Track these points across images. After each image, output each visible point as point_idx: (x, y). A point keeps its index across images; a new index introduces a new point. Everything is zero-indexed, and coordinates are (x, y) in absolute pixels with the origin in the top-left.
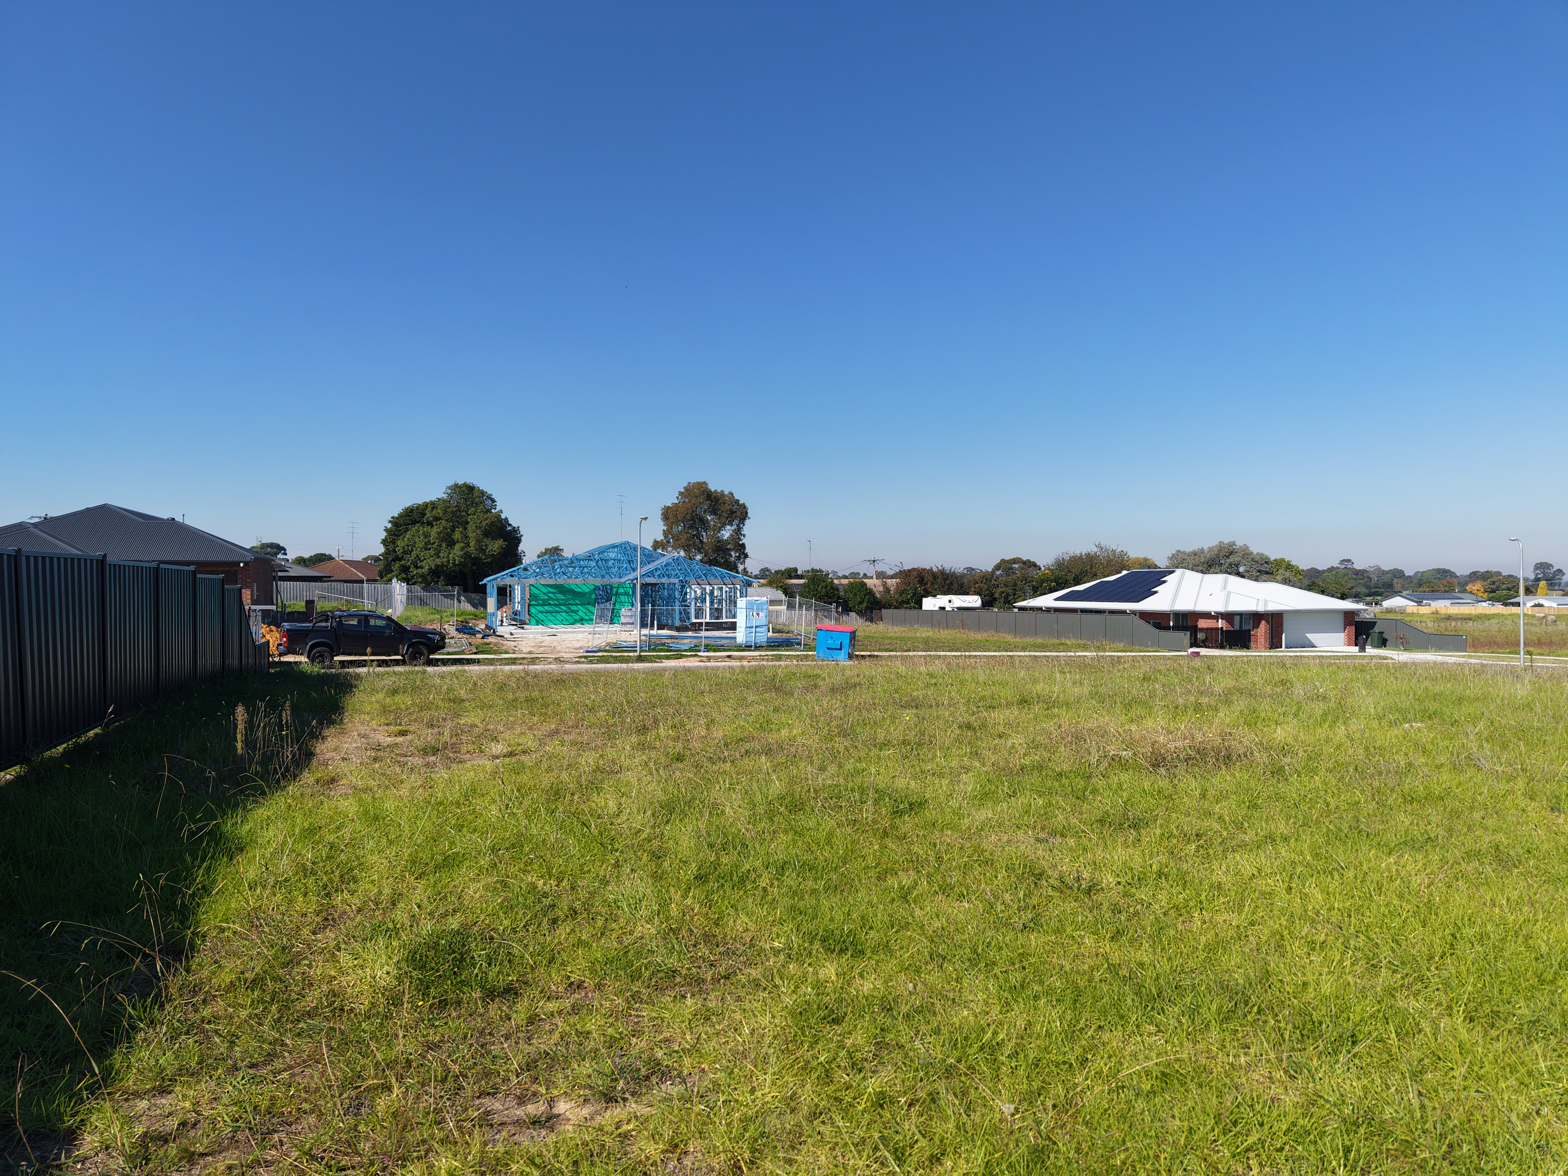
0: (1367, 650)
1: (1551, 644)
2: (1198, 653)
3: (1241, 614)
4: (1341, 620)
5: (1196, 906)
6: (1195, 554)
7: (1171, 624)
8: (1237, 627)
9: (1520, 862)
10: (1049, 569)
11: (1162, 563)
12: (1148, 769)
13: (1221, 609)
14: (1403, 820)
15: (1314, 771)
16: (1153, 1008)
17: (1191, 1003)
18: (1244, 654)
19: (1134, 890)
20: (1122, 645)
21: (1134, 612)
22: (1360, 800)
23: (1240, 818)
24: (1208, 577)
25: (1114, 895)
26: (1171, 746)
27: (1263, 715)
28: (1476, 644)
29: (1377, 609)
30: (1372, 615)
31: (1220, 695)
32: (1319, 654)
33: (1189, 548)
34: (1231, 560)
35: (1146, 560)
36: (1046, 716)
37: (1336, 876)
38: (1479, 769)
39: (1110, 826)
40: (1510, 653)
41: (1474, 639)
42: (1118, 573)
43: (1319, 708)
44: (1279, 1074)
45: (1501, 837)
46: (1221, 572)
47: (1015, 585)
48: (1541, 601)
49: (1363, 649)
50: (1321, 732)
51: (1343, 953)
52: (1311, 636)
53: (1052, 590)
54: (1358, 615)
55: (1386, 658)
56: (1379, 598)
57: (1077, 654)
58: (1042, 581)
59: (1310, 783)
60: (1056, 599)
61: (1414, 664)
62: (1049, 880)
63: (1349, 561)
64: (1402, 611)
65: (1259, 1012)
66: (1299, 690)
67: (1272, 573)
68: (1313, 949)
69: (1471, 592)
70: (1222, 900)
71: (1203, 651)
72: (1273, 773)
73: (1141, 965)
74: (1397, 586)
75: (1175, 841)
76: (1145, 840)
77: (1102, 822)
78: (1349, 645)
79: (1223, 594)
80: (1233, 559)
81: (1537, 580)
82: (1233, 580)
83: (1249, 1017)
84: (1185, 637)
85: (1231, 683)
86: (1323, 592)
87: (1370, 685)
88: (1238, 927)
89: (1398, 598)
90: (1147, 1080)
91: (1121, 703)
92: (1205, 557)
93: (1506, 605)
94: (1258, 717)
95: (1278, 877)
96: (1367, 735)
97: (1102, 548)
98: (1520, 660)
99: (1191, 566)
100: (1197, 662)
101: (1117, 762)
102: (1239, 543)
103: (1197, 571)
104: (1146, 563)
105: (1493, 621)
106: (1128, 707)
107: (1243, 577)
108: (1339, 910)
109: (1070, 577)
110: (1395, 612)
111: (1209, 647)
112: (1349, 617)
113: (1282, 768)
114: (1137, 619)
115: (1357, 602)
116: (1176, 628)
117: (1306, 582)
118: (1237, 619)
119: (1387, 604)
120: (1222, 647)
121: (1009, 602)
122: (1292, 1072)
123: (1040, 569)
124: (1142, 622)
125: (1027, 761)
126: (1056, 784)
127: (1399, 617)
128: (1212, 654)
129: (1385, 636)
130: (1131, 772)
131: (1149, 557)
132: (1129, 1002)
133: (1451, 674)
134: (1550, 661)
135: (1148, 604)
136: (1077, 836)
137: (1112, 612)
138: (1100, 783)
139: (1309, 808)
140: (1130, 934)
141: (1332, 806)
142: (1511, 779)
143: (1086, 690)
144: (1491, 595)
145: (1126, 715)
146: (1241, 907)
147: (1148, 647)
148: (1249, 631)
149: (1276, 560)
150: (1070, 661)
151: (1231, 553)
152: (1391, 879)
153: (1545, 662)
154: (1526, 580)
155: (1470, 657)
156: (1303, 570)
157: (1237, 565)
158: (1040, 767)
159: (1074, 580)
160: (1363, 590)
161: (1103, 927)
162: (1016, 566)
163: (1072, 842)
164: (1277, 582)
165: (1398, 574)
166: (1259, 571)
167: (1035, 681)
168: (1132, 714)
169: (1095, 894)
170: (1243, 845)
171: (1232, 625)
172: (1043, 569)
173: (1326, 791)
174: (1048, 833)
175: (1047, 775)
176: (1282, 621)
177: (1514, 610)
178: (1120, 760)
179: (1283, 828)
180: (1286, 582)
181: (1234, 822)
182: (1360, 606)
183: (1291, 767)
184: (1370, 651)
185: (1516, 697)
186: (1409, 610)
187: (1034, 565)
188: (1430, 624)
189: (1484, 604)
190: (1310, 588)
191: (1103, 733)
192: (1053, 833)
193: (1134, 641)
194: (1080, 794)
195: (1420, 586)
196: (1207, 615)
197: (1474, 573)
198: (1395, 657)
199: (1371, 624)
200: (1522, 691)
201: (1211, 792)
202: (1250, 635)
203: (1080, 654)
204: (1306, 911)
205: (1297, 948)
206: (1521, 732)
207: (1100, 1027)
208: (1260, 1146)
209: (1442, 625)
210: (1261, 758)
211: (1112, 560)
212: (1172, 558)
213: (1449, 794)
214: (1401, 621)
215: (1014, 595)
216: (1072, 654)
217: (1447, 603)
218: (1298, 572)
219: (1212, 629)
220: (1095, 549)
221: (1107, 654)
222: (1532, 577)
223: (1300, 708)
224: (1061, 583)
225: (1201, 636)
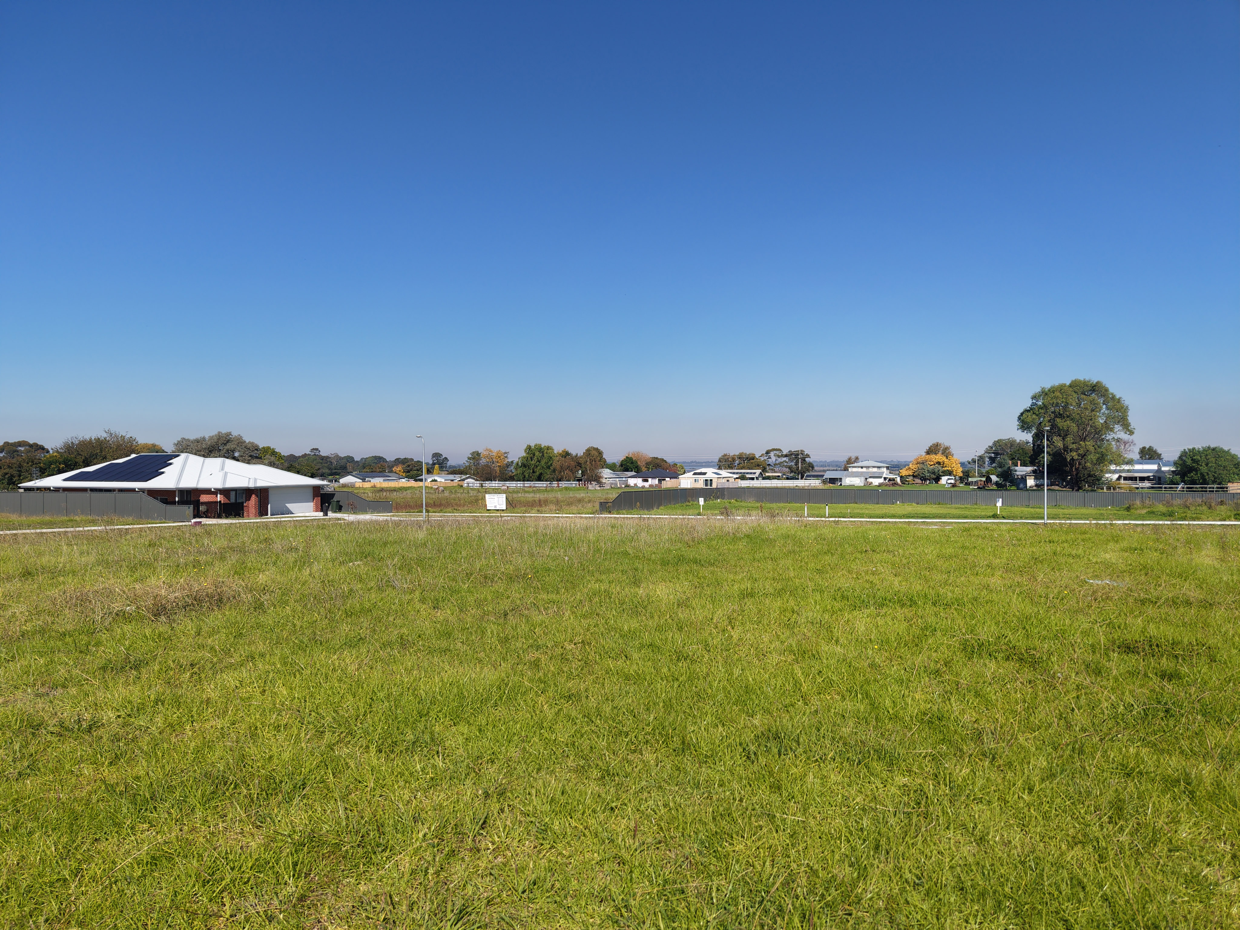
0: (329, 514)
1: (440, 505)
2: (201, 522)
3: (236, 490)
4: (310, 493)
5: (188, 720)
6: (197, 441)
7: (177, 499)
8: (233, 500)
9: (414, 644)
10: (57, 452)
11: (169, 448)
12: (150, 618)
13: (219, 486)
14: (345, 628)
15: (286, 603)
16: (146, 809)
17: (180, 796)
18: (237, 521)
19: (133, 720)
20: (131, 519)
21: (142, 490)
22: (317, 620)
23: (228, 646)
24: (209, 461)
25: (115, 728)
26: (172, 596)
27: (249, 565)
28: (398, 507)
29: (336, 485)
30: (332, 489)
31: (216, 553)
32: (294, 519)
33: (192, 436)
34: (228, 447)
35: (154, 445)
36: (52, 585)
37: (298, 676)
38: (394, 588)
39: (112, 670)
40: (417, 512)
41: (397, 504)
42: (127, 456)
43: (291, 557)
44: (248, 828)
45: (405, 630)
46: (220, 456)
47: (20, 466)
48: (436, 478)
49: (326, 514)
50: (293, 575)
51: (299, 729)
52: (289, 505)
53: (60, 472)
54: (323, 489)
55: (339, 519)
56: (337, 477)
57: (86, 529)
58: (51, 463)
59: (282, 612)
60: (65, 480)
61: (359, 522)
62: (49, 728)
63: (317, 449)
64: (352, 486)
65: (235, 788)
66: (278, 546)
67: (261, 458)
68: (279, 731)
69: (395, 472)
70: (210, 710)
71: (204, 521)
72: (255, 608)
73: (137, 778)
74: (349, 468)
75: (172, 673)
76: (144, 676)
77: (104, 669)
78: (316, 511)
79: (221, 474)
80: (230, 446)
81: (434, 464)
82: (229, 463)
83: (227, 794)
84: (189, 510)
85: (224, 543)
86: (298, 472)
87: (327, 538)
88: (222, 728)
89: (350, 476)
90: (139, 868)
91: (127, 567)
92: (206, 444)
93: (416, 480)
94: (245, 568)
95: (255, 685)
96: (324, 573)
97: (111, 434)
98: (422, 517)
99: (194, 451)
100: (198, 530)
101: (122, 616)
102: (235, 433)
103: (200, 455)
104: (154, 448)
105: (408, 491)
106: (133, 569)
107: (238, 460)
108: (298, 698)
109: (80, 460)
110: (348, 486)
111: (209, 517)
112: (316, 489)
113: (262, 604)
114: (145, 496)
115: (323, 480)
116: (181, 502)
117: (286, 465)
118: (233, 494)
119: (343, 481)
120: (219, 516)
121: (14, 483)
122: (259, 823)
123: (48, 452)
124: (150, 499)
125: (29, 627)
126: (59, 643)
127: (350, 490)
128: (211, 523)
129: (340, 503)
130: (134, 623)
131: (157, 444)
132: (125, 810)
133: (381, 527)
134: (438, 516)
135: (155, 483)
136: (79, 684)
137: (121, 490)
138: (104, 636)
139: (282, 631)
140: (128, 756)
141: (298, 628)
142: (412, 591)
143: (92, 559)
144: (408, 474)
145: (132, 576)
146: (225, 712)
147: (154, 519)
148: (243, 503)
149: (264, 448)
150: (77, 536)
151: (228, 441)
152: (334, 670)
153: (436, 516)
154: (427, 464)
155: (393, 516)
156: (284, 456)
157: (233, 451)
158: (42, 631)
159: (83, 462)
160: (327, 471)
161: (101, 756)
162: (22, 449)
163: (73, 691)
164: (264, 465)
165: (350, 459)
166: (251, 456)
167: (40, 554)
168: (137, 575)
169: (95, 731)
170: (231, 667)
171: (229, 498)
172: (51, 452)
173: (294, 616)
174: (49, 687)
175: (50, 637)
176: (268, 495)
177: (420, 484)
178: (124, 614)
179: (261, 647)
180: (272, 464)
181: (223, 650)
182: (325, 482)
183: (269, 602)
184: (331, 514)
185: (418, 539)
186: (357, 485)
187: (42, 448)
188: (370, 495)
189: (403, 480)
190: (289, 469)
191: (109, 593)
192: (54, 687)
193: (142, 515)
194: (84, 648)
195: (364, 468)
196: (208, 491)
197: (397, 459)
198: (347, 518)
199: (331, 496)
200: (421, 535)
201: (205, 629)
202: (243, 506)
203: (89, 528)
204: (274, 704)
205: (267, 733)
206: (420, 561)
207: (96, 839)
208: (231, 885)
209: (378, 495)
210: (247, 597)
211: (121, 445)
212: (178, 444)
213: (375, 607)
214: (351, 493)
215: (20, 476)
216: (81, 529)
217: (381, 479)
218: (281, 457)
219: (212, 502)
220: (105, 435)
221: (116, 527)
222: (431, 462)
223: (278, 558)
224: (71, 465)
225: (202, 508)
